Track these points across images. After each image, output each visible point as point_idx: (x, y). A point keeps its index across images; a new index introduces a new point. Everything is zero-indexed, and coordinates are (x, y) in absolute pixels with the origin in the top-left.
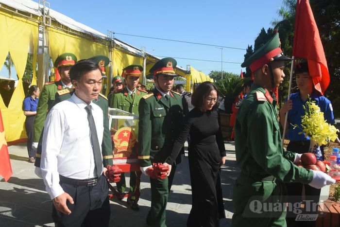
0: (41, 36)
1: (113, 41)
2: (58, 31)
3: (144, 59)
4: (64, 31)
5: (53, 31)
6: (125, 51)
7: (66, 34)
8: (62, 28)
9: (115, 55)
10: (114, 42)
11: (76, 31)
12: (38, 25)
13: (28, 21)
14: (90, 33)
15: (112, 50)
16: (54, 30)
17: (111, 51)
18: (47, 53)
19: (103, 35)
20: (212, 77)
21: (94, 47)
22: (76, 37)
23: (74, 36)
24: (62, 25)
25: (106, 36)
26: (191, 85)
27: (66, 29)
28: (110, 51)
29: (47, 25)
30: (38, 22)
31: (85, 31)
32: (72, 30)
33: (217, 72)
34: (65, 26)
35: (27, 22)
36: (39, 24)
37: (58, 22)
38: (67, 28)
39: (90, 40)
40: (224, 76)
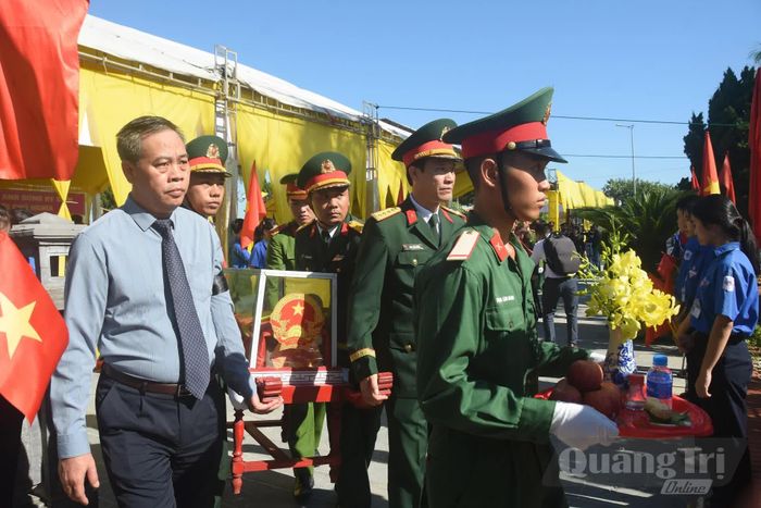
0: (220, 122)
1: (377, 124)
2: (256, 111)
4: (269, 110)
5: (244, 111)
7: (271, 115)
8: (264, 102)
9: (381, 153)
10: (378, 127)
11: (293, 108)
12: (213, 100)
13: (195, 94)
14: (326, 110)
15: (375, 144)
16: (247, 108)
17: (373, 147)
18: (233, 157)
19: (352, 112)
20: (609, 193)
21: (334, 141)
22: (295, 120)
23: (290, 119)
24: (265, 97)
25: (361, 114)
26: (561, 213)
27: (273, 105)
28: (370, 147)
29: (233, 99)
30: (213, 94)
31: (314, 106)
32: (286, 106)
33: (622, 183)
34: (269, 99)
35: (191, 97)
36: (217, 98)
37: (255, 92)
38: (274, 102)
39: (325, 125)
40: (640, 191)
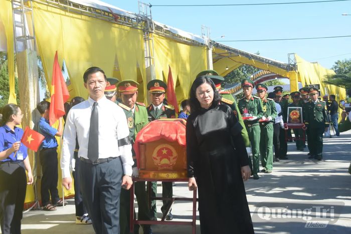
0: (18, 18)
1: (151, 20)
3: (208, 49)
4: (61, 9)
5: (39, 8)
6: (173, 38)
8: (57, 2)
10: (152, 23)
11: (82, 6)
14: (108, 8)
15: (150, 37)
16: (41, 6)
18: (32, 48)
21: (116, 34)
22: (83, 17)
23: (79, 16)
25: (138, 13)
27: (64, 4)
28: (146, 39)
31: (99, 5)
32: (75, 5)
